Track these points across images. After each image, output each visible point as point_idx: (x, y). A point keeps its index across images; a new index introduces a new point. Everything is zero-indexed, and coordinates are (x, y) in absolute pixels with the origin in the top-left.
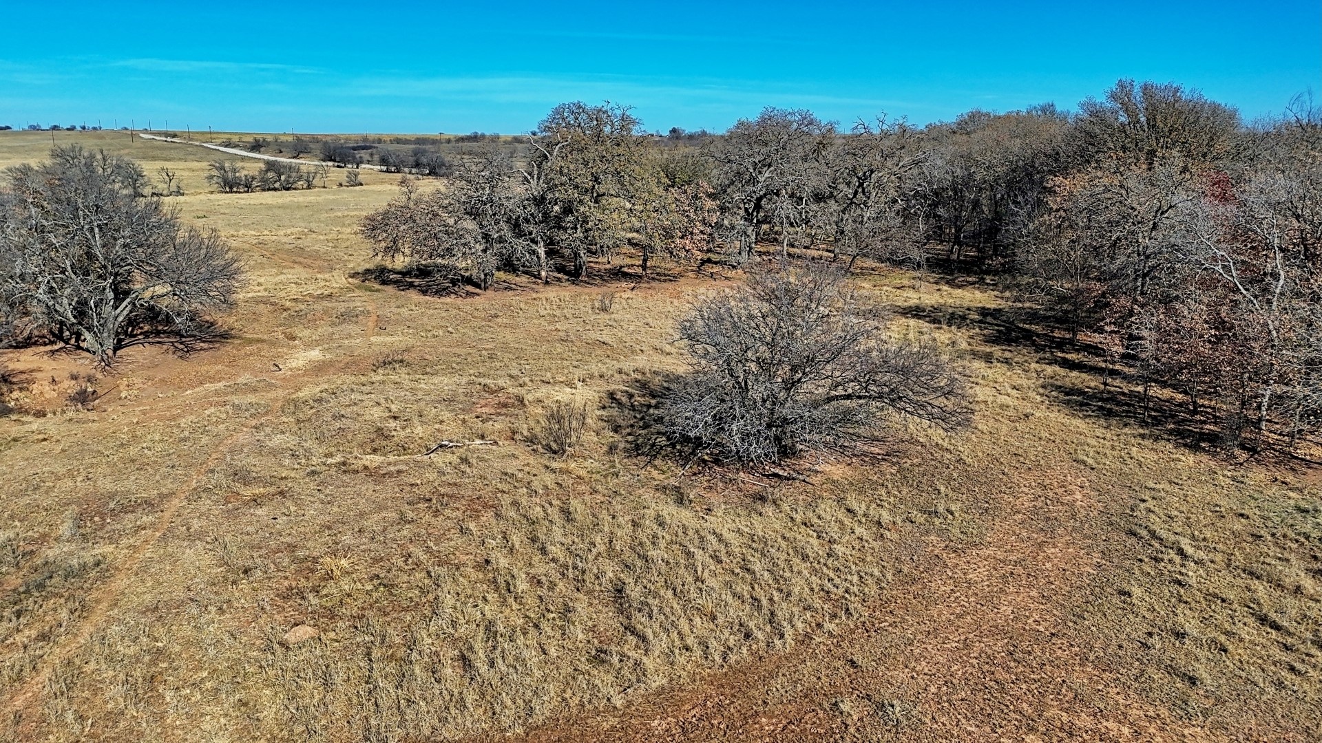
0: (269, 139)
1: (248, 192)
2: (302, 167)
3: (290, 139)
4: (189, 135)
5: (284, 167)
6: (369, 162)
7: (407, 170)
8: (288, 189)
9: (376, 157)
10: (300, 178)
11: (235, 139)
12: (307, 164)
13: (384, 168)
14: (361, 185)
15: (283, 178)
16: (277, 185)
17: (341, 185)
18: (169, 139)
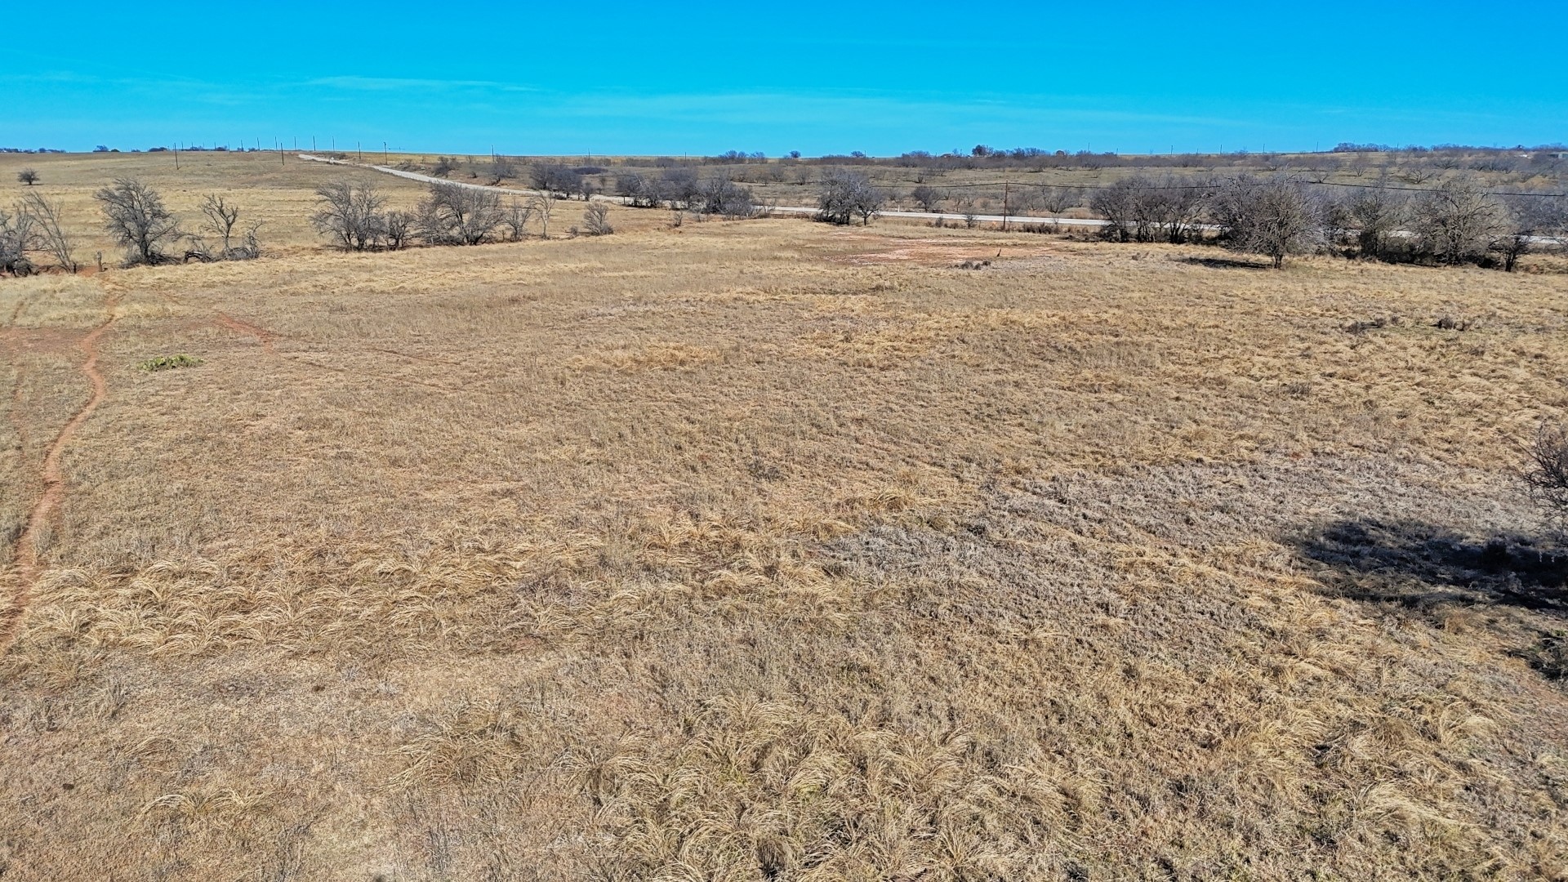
0: (461, 160)
1: (393, 248)
2: (502, 198)
3: (489, 160)
4: (360, 157)
5: (472, 199)
6: (600, 191)
7: (667, 203)
8: (475, 241)
9: (612, 184)
10: (498, 220)
11: (417, 160)
12: (512, 194)
13: (630, 200)
14: (610, 231)
15: (466, 217)
16: (455, 232)
17: (575, 232)
18: (332, 160)
